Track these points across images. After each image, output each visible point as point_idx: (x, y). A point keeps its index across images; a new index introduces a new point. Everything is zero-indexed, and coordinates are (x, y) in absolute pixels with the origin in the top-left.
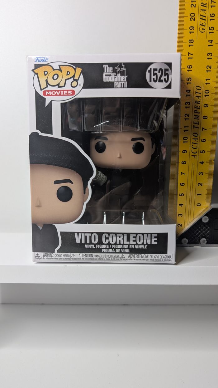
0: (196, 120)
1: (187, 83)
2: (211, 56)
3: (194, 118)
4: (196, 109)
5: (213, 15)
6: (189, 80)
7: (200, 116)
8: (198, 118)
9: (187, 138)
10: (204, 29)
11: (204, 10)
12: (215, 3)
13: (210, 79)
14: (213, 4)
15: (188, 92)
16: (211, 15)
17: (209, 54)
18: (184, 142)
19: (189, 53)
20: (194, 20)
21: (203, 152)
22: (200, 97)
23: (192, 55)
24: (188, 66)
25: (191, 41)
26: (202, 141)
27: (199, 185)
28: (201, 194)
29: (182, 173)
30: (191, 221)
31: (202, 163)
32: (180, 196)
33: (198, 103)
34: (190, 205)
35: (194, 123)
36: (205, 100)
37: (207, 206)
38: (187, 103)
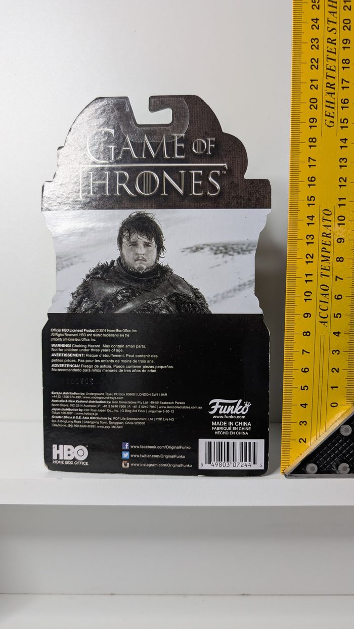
0: (325, 264)
1: (309, 205)
2: (345, 162)
3: (322, 261)
4: (324, 246)
5: (346, 101)
6: (311, 200)
7: (331, 257)
8: (327, 260)
9: (311, 293)
10: (333, 122)
11: (332, 93)
12: (348, 82)
13: (345, 199)
14: (345, 84)
15: (311, 218)
16: (343, 101)
17: (341, 160)
18: (306, 300)
19: (310, 158)
20: (316, 108)
21: (339, 316)
22: (330, 226)
23: (315, 161)
24: (309, 178)
25: (312, 139)
26: (336, 297)
27: (333, 372)
28: (337, 387)
29: (303, 350)
30: (321, 434)
31: (337, 334)
32: (302, 389)
33: (328, 236)
34: (319, 406)
35: (322, 269)
36: (338, 231)
37: (348, 407)
38: (310, 236)
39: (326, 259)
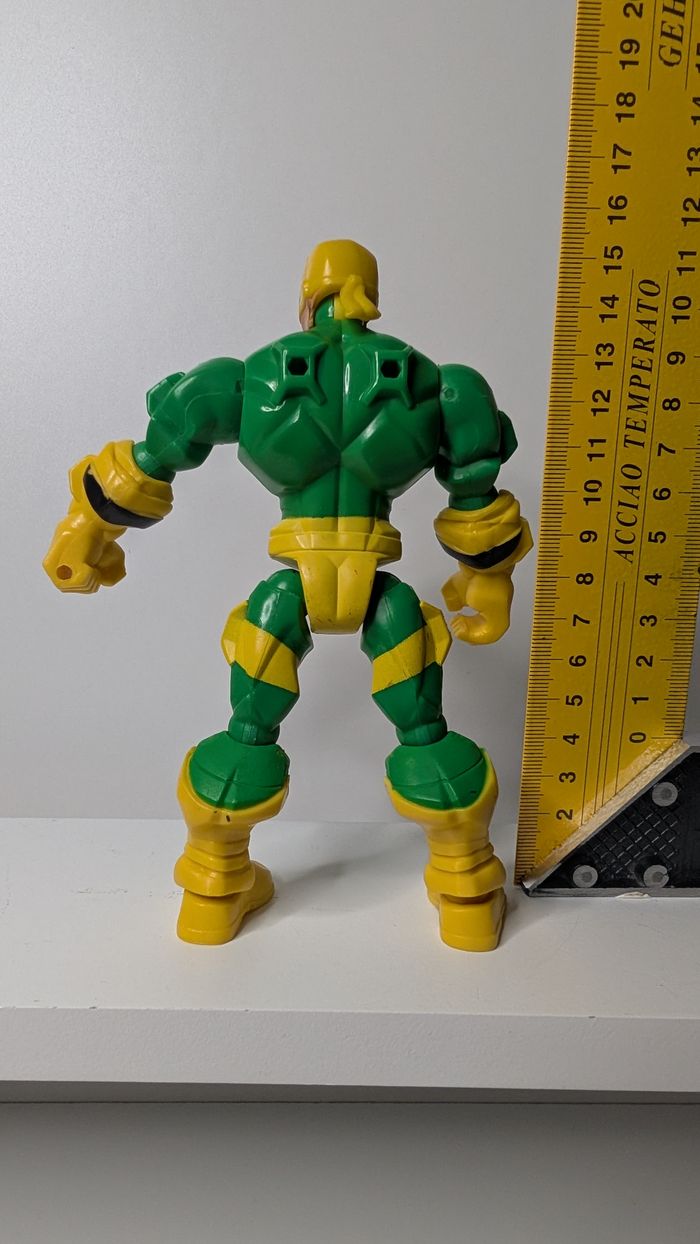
0: (637, 416)
1: (607, 268)
3: (630, 407)
4: (637, 372)
6: (612, 257)
7: (652, 400)
8: (644, 406)
9: (601, 484)
10: (678, 53)
13: (694, 254)
15: (610, 302)
17: (692, 154)
19: (616, 147)
20: (639, 14)
21: (660, 537)
22: (654, 323)
23: (629, 154)
24: (611, 198)
25: (626, 97)
26: (657, 494)
27: (639, 665)
28: (646, 699)
29: (576, 617)
30: (606, 800)
31: (653, 579)
32: (567, 703)
33: (643, 345)
34: (605, 740)
35: (628, 426)
36: (669, 337)
37: (668, 742)
39: (639, 403)
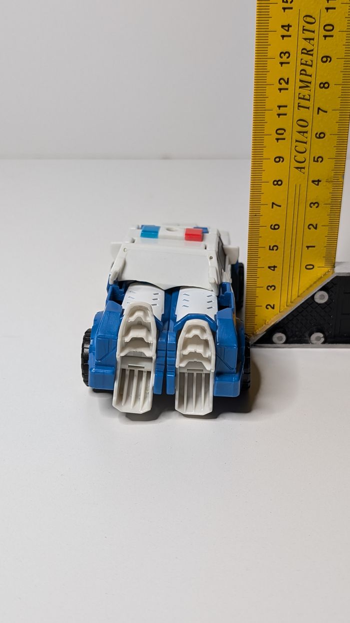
0: (305, 92)
1: (284, 9)
3: (300, 87)
4: (304, 67)
6: (287, 2)
7: (313, 83)
8: (307, 86)
9: (285, 131)
15: (287, 28)
18: (278, 139)
21: (320, 159)
22: (313, 39)
26: (318, 136)
27: (310, 229)
28: (314, 247)
29: (273, 203)
30: (293, 299)
31: (317, 182)
32: (270, 249)
33: (308, 52)
34: (292, 269)
35: (300, 98)
36: (323, 47)
37: (326, 269)
38: (285, 54)
39: (305, 85)
